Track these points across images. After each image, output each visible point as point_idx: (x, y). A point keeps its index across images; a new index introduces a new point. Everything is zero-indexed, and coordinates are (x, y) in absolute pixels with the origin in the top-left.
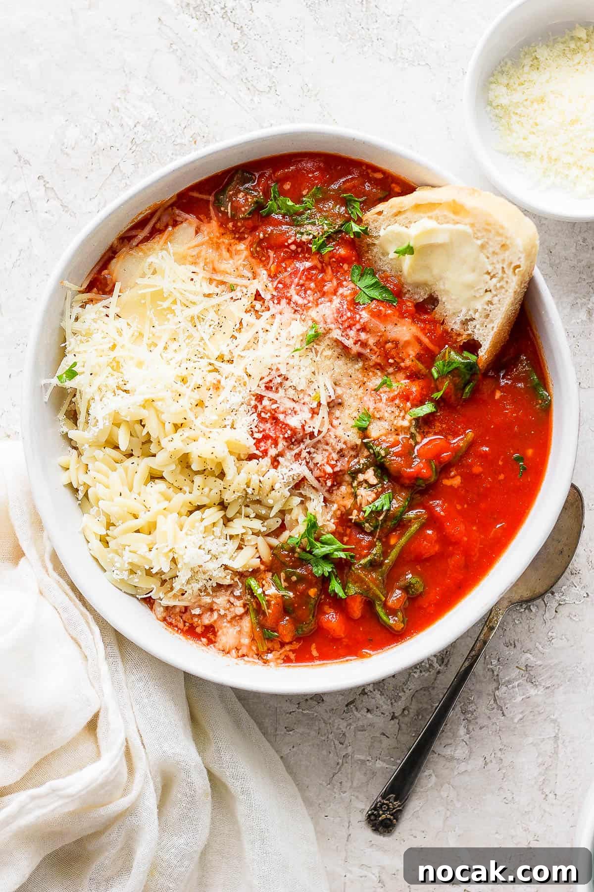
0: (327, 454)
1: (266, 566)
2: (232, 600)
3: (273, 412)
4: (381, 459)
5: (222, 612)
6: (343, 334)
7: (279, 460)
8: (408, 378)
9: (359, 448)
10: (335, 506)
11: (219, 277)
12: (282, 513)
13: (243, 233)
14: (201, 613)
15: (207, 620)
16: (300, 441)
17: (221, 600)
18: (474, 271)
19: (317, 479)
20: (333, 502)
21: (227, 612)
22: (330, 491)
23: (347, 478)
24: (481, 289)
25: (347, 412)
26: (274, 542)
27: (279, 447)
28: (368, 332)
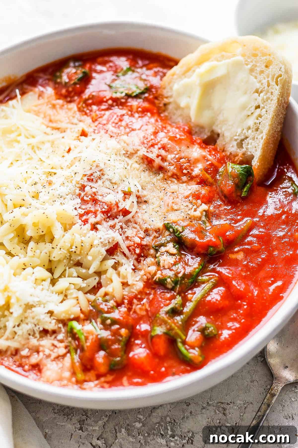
0: (136, 230)
1: (85, 316)
2: (56, 343)
3: (93, 195)
4: (179, 234)
5: (47, 352)
6: (148, 151)
7: (98, 227)
8: (198, 183)
9: (161, 231)
10: (142, 272)
11: (54, 125)
12: (99, 273)
13: (73, 97)
14: (29, 354)
15: (34, 359)
16: (114, 217)
17: (47, 342)
18: (245, 93)
19: (128, 247)
20: (140, 270)
21: (51, 353)
22: (138, 261)
23: (152, 251)
24: (252, 107)
25: (151, 207)
26: (91, 297)
27: (97, 217)
28: (167, 151)
